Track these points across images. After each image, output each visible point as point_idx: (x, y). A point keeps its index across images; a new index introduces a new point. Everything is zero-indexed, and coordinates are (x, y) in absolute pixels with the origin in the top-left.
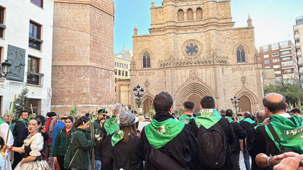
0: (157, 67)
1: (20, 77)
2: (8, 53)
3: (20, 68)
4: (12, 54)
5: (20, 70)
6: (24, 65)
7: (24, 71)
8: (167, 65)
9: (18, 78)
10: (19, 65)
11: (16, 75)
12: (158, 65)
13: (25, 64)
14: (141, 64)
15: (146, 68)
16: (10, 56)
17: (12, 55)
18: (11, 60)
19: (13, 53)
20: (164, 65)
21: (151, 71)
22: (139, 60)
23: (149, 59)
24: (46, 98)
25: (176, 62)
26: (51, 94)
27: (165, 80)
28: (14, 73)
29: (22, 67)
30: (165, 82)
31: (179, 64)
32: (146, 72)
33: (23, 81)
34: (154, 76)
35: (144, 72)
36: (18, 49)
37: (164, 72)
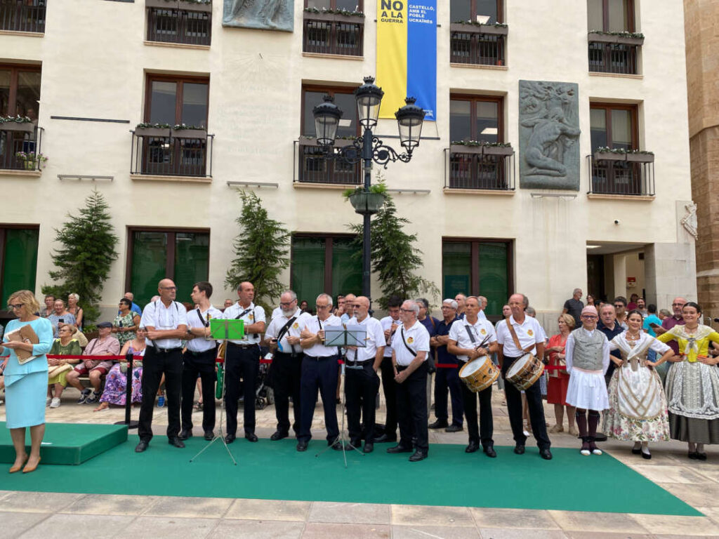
1: (563, 176)
2: (520, 107)
3: (564, 145)
4: (534, 106)
5: (564, 152)
6: (575, 133)
7: (577, 155)
9: (556, 178)
10: (557, 136)
11: (550, 169)
13: (580, 132)
16: (527, 113)
17: (535, 110)
18: (533, 126)
19: (537, 102)
24: (674, 240)
26: (694, 224)
28: (541, 163)
29: (569, 142)
33: (574, 187)
36: (549, 87)
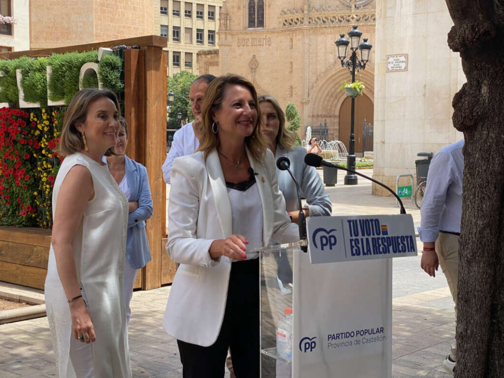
0: (276, 26)
8: (296, 23)
12: (280, 23)
14: (242, 19)
15: (254, 27)
20: (290, 22)
21: (265, 37)
22: (239, 8)
23: (261, 8)
25: (316, 17)
27: (291, 58)
30: (292, 63)
31: (323, 21)
32: (252, 39)
34: (271, 47)
35: (248, 39)
37: (289, 40)
